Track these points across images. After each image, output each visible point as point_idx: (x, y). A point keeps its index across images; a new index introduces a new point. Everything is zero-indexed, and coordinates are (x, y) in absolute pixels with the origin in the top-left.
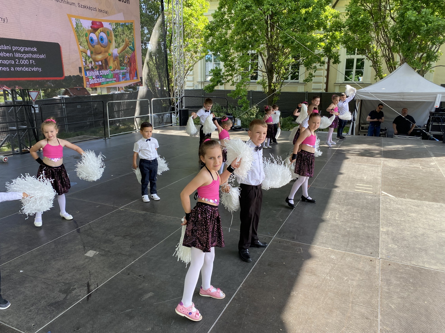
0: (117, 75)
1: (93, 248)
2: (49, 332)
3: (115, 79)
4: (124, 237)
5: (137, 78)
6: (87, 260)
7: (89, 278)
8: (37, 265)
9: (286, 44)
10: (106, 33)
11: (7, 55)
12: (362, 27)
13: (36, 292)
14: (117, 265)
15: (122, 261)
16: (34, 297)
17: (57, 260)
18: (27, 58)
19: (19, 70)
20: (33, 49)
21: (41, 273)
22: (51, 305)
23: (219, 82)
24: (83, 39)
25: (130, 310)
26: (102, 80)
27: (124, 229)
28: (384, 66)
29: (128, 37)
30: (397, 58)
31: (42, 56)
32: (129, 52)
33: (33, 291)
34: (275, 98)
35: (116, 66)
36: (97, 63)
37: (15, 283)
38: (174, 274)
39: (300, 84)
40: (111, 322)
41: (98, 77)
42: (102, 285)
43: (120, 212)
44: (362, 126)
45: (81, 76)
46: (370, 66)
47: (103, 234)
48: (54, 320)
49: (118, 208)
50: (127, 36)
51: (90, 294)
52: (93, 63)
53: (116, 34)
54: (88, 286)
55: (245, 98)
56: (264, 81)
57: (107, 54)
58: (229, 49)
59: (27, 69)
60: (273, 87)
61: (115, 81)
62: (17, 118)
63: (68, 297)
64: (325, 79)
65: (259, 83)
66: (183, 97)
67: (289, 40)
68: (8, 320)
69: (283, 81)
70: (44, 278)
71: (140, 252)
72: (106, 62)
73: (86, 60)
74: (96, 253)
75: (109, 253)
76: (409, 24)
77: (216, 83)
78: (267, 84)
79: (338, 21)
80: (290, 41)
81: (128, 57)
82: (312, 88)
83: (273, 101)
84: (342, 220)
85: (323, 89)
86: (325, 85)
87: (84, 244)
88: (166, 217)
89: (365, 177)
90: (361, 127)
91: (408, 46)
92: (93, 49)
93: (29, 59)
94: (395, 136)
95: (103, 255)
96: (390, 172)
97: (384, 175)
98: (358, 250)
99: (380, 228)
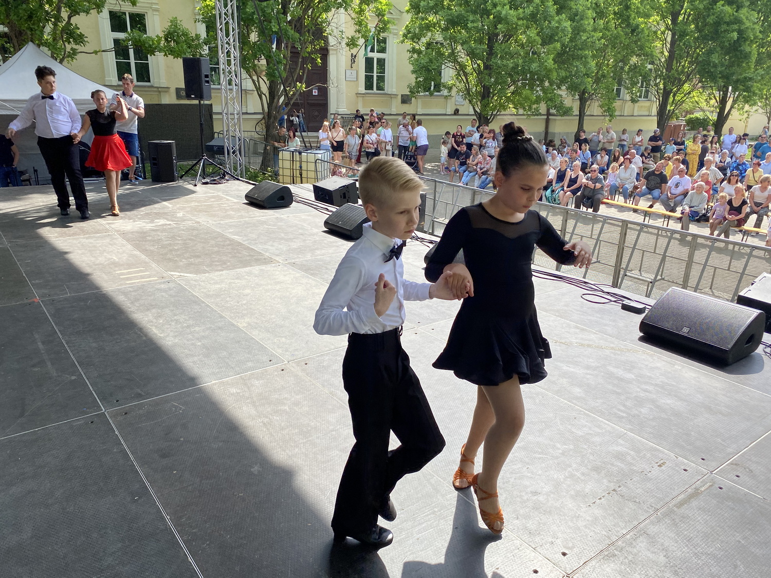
89: (115, 258)
96: (139, 240)
97: (137, 247)
98: (250, 364)
99: (236, 324)
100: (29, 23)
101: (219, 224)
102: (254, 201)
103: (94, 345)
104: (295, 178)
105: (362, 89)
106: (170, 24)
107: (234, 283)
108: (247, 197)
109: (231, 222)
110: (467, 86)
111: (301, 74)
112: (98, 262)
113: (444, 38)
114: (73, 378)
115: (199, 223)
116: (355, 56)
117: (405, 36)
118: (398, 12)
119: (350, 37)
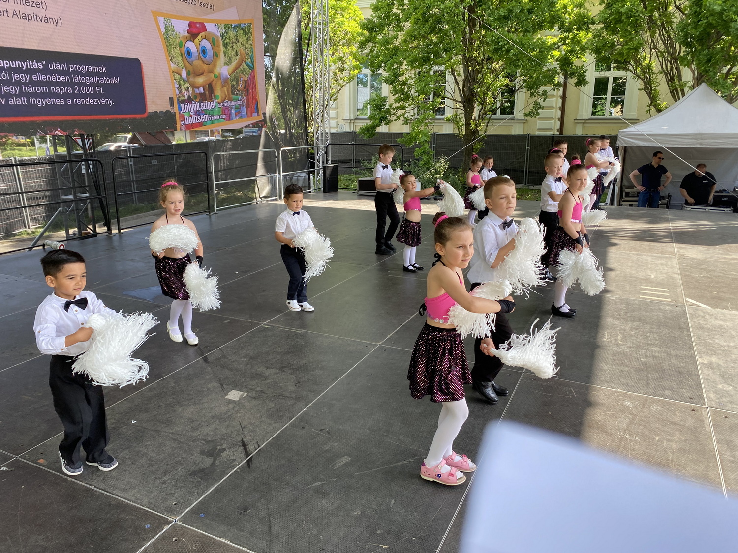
0: (227, 111)
1: (236, 386)
2: (202, 514)
3: (224, 116)
4: (282, 369)
5: (258, 115)
6: (231, 406)
7: (242, 433)
8: (155, 413)
9: (497, 53)
10: (211, 40)
11: (62, 78)
12: (627, 23)
13: (164, 453)
14: (281, 414)
15: (287, 408)
16: (164, 462)
17: (184, 405)
18: (91, 84)
19: (79, 102)
20: (100, 68)
21: (165, 425)
22: (193, 474)
23: (383, 120)
24: (176, 52)
25: (320, 483)
26: (204, 118)
27: (278, 356)
28: (662, 88)
29: (244, 48)
30: (687, 75)
31: (114, 81)
32: (245, 71)
33: (159, 453)
34: (477, 145)
35: (225, 95)
36: (197, 91)
37: (128, 440)
38: (376, 429)
39: (516, 121)
40: (294, 502)
41: (198, 113)
42: (265, 444)
43: (264, 330)
44: (627, 190)
45: (172, 111)
46: (639, 90)
47: (247, 364)
48: (205, 497)
49: (259, 324)
50: (242, 45)
51: (249, 457)
52: (191, 90)
53: (226, 41)
54: (244, 446)
55: (427, 146)
56: (458, 117)
57: (212, 75)
58: (401, 64)
59: (91, 101)
60: (473, 127)
61: (224, 119)
62: (74, 181)
63: (217, 463)
64: (559, 113)
65: (450, 121)
66: (329, 144)
67: (503, 46)
68: (133, 496)
69: (491, 116)
70: (172, 433)
71: (313, 393)
72: (210, 88)
73: (180, 85)
74: (243, 395)
75: (264, 394)
76: (710, 18)
77: (377, 121)
78: (463, 121)
79: (583, 13)
80: (504, 49)
81: (245, 81)
82: (536, 127)
83: (474, 150)
84: (630, 345)
85: (555, 128)
86: (559, 123)
87: (220, 380)
88: (339, 338)
89: (653, 276)
90: (625, 192)
91: (709, 55)
92: (190, 68)
93: (94, 85)
94: (687, 207)
95: (255, 398)
97: (683, 272)
99: (697, 358)
112: (635, 275)
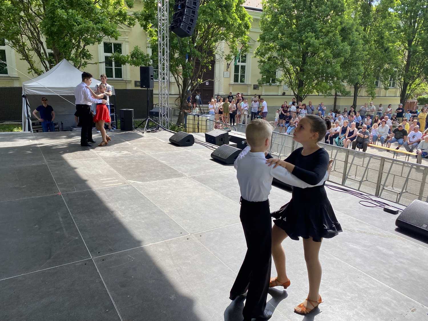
84: (129, 215)
89: (100, 172)
96: (113, 162)
97: (112, 166)
98: (170, 235)
99: (163, 211)
100: (64, 49)
101: (155, 154)
102: (174, 142)
103: (88, 220)
104: (195, 129)
105: (232, 82)
106: (134, 49)
107: (162, 187)
108: (170, 140)
109: (161, 153)
110: (290, 80)
111: (200, 74)
112: (91, 174)
113: (278, 55)
114: (77, 238)
115: (145, 153)
116: (229, 65)
117: (257, 54)
118: (253, 41)
119: (227, 55)
